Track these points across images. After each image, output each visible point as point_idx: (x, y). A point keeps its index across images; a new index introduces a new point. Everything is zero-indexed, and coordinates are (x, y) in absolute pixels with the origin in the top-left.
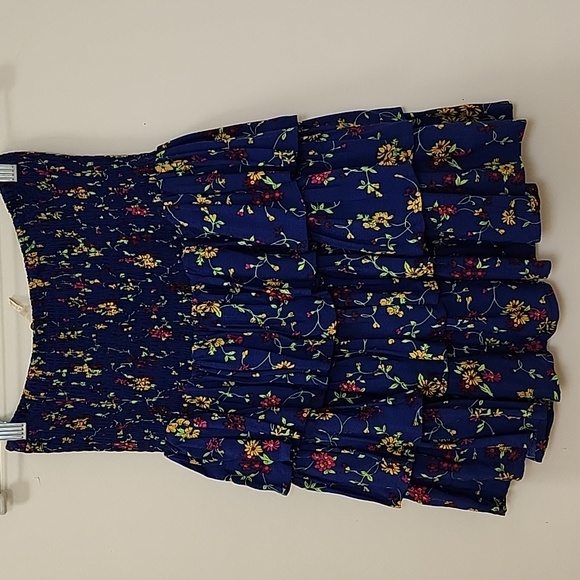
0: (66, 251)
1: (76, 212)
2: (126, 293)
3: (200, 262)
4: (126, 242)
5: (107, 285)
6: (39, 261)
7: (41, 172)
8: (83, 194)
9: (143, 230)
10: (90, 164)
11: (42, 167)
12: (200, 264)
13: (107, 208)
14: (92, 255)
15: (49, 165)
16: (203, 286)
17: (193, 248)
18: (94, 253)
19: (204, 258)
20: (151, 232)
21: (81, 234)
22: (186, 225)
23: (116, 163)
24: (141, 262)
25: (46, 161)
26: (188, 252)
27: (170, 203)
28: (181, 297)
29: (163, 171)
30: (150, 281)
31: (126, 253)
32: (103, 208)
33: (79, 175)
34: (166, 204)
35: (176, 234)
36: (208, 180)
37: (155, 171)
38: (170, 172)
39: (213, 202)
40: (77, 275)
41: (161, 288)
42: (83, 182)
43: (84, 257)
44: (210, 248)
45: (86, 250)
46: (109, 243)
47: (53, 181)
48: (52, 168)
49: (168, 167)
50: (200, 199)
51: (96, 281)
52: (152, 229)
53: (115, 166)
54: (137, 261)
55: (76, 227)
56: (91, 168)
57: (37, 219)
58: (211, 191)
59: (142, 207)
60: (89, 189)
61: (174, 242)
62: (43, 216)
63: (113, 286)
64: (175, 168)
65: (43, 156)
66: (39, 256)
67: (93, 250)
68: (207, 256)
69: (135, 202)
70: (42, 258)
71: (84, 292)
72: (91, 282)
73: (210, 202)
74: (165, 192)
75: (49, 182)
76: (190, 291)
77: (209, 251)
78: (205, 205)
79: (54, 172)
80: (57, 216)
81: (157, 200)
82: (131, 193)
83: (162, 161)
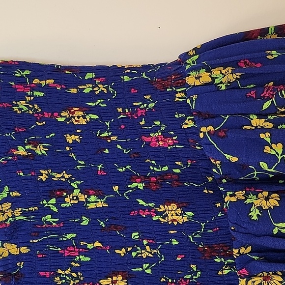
0: (53, 201)
1: (68, 144)
2: (139, 261)
3: (254, 214)
4: (141, 186)
5: (112, 249)
6: (13, 216)
7: (20, 89)
8: (80, 118)
9: (166, 168)
10: (89, 76)
11: (21, 81)
12: (255, 218)
13: (114, 138)
14: (91, 206)
15: (31, 77)
16: (249, 249)
17: (240, 194)
18: (95, 202)
19: (260, 208)
20: (178, 171)
21: (77, 175)
22: (235, 159)
23: (128, 74)
24: (163, 214)
25: (27, 72)
26: (234, 199)
27: (211, 128)
28: (221, 266)
29: (198, 83)
30: (175, 242)
31: (141, 202)
32: (109, 137)
33: (74, 91)
34: (203, 129)
35: (211, 174)
36: (266, 94)
37: (185, 84)
38: (206, 84)
39: (275, 127)
40: (69, 236)
41: (191, 253)
42: (81, 101)
43: (80, 209)
44: (266, 194)
45: (82, 198)
46: (116, 188)
47: (36, 100)
48: (36, 81)
49: (205, 77)
50: (256, 121)
51: (97, 244)
52: (178, 167)
53: (126, 79)
54: (157, 213)
55: (69, 166)
56: (91, 81)
57: (13, 155)
58: (272, 110)
59: (166, 135)
60: (88, 110)
61: (209, 186)
62: (21, 151)
63: (122, 252)
64: (213, 79)
65: (23, 65)
66: (13, 208)
67: (93, 198)
68: (266, 205)
69: (156, 129)
70: (18, 212)
71: (80, 262)
72: (90, 246)
73: (271, 125)
74: (199, 113)
75: (30, 102)
76: (231, 256)
77: (267, 199)
78: (263, 130)
79: (39, 88)
80: (40, 150)
81: (189, 124)
82: (150, 116)
83: (196, 69)
